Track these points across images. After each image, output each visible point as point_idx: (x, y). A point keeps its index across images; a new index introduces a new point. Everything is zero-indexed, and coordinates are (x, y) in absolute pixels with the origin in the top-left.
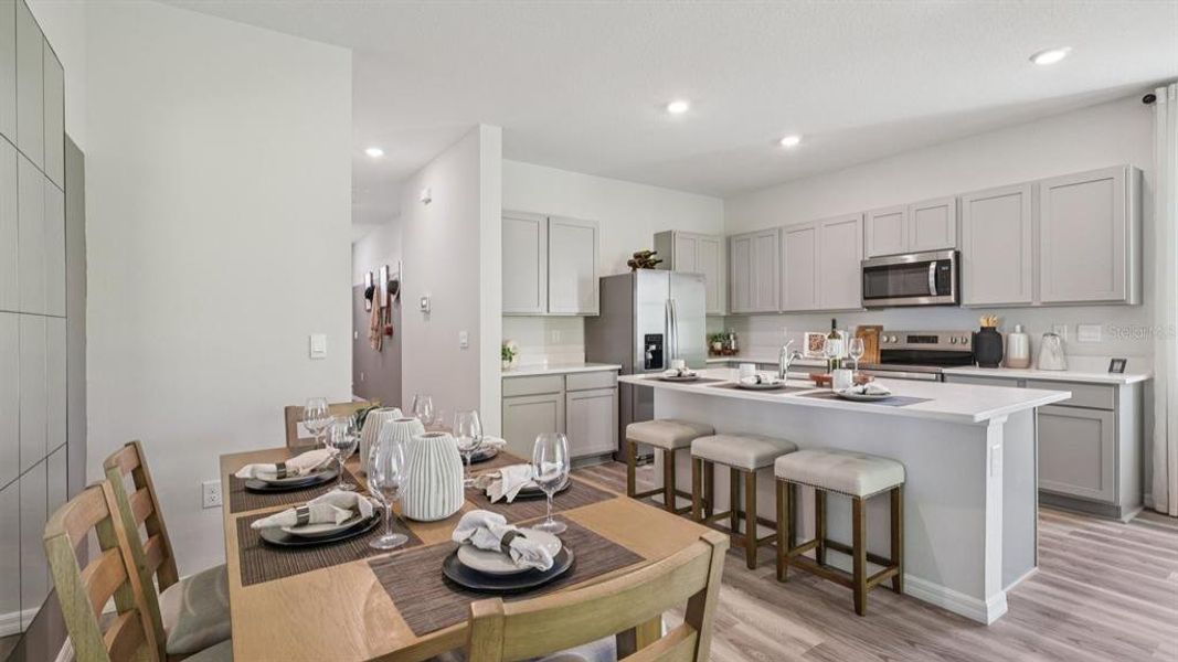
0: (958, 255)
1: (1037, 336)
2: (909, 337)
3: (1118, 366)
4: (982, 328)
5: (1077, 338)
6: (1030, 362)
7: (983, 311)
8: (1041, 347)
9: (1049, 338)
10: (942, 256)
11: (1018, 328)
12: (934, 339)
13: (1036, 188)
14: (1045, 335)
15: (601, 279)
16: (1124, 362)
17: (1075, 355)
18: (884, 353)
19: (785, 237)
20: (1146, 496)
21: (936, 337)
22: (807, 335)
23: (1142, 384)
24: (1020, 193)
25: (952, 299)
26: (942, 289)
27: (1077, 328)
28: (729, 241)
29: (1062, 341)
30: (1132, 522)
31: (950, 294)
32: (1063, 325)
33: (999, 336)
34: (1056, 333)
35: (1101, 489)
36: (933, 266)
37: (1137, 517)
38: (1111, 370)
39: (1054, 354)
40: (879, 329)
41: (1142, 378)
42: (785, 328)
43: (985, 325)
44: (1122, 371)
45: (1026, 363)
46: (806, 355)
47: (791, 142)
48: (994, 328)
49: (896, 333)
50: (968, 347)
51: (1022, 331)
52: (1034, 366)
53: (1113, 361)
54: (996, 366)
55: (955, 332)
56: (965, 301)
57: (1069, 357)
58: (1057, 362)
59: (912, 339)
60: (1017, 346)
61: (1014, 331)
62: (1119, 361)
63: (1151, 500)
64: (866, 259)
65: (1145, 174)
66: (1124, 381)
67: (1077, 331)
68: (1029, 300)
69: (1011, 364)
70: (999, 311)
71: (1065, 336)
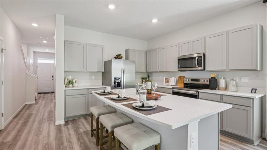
0: (204, 55)
1: (228, 80)
2: (192, 79)
3: (254, 91)
4: (211, 77)
5: (241, 81)
6: (226, 88)
7: (212, 72)
8: (229, 84)
9: (232, 81)
10: (199, 55)
11: (222, 78)
12: (198, 80)
13: (227, 33)
14: (231, 80)
15: (105, 62)
16: (256, 90)
17: (240, 87)
18: (185, 84)
19: (159, 50)
20: (263, 134)
21: (199, 80)
22: (165, 78)
23: (262, 98)
24: (223, 35)
25: (202, 68)
26: (199, 65)
27: (241, 77)
28: (146, 52)
29: (236, 82)
30: (258, 145)
31: (201, 67)
32: (237, 77)
33: (217, 80)
34: (234, 79)
35: (247, 134)
36: (197, 58)
37: (260, 143)
38: (251, 92)
39: (233, 87)
40: (184, 77)
41: (262, 95)
42: (161, 76)
43: (212, 76)
44: (255, 93)
45: (224, 89)
46: (164, 84)
47: (155, 21)
48: (215, 77)
49: (188, 78)
50: (208, 83)
51: (224, 78)
52: (227, 90)
53: (252, 89)
54: (216, 89)
55: (204, 78)
56: (206, 69)
57: (238, 87)
58: (234, 89)
59: (192, 80)
60: (222, 83)
61: (221, 79)
62: (254, 89)
63: (265, 136)
64: (180, 56)
65: (263, 27)
66: (256, 97)
67: (241, 79)
68: (225, 69)
69: (220, 89)
70: (216, 72)
71: (237, 80)
